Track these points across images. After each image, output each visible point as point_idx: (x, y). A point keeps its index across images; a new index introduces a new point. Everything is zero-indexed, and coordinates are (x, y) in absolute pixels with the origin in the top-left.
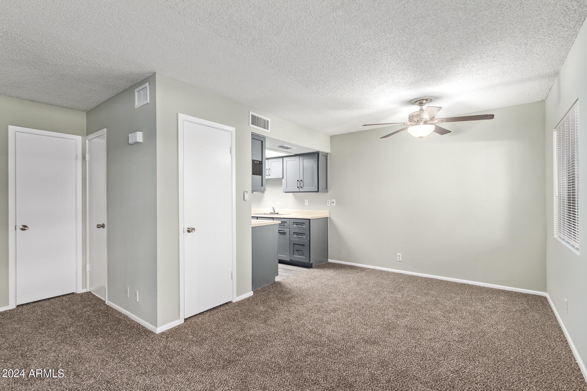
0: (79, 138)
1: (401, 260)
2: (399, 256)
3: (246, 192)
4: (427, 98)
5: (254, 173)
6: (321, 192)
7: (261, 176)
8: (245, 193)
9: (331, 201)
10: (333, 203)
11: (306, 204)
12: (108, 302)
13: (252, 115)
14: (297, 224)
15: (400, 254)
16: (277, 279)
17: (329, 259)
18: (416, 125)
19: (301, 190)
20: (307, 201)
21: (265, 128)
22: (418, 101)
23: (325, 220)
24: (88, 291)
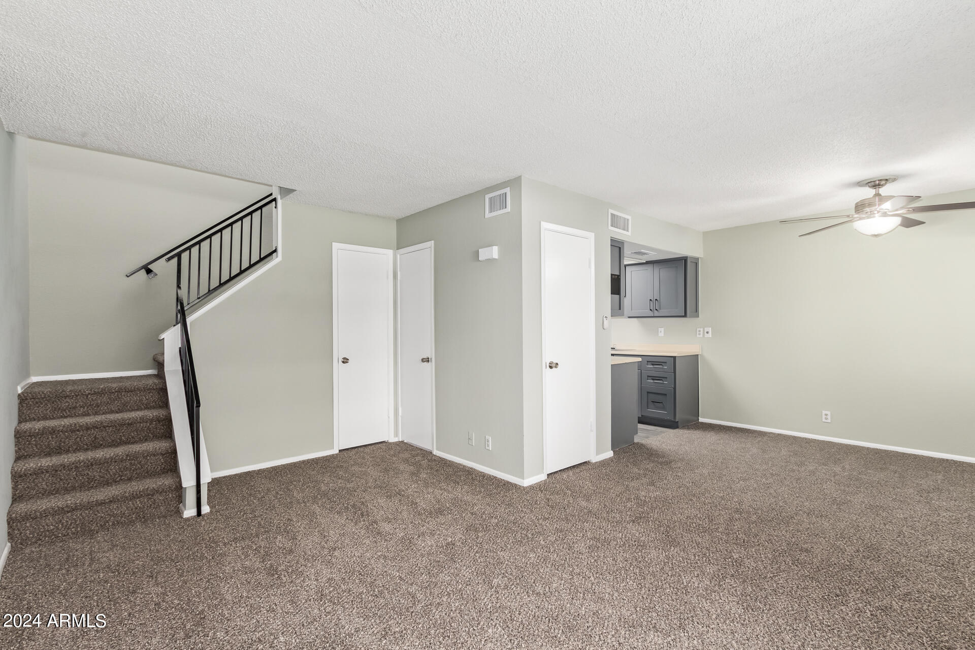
0: (390, 252)
1: (829, 421)
2: (826, 415)
3: (606, 317)
4: (887, 178)
5: (613, 293)
6: (690, 317)
7: (618, 296)
8: (605, 319)
9: (704, 331)
10: (707, 333)
11: (661, 334)
12: (436, 452)
13: (611, 214)
14: (653, 363)
15: (828, 413)
16: (636, 440)
17: (701, 417)
18: (868, 218)
19: (656, 314)
20: (662, 330)
21: (624, 230)
22: (871, 182)
23: (695, 358)
24: (401, 440)
